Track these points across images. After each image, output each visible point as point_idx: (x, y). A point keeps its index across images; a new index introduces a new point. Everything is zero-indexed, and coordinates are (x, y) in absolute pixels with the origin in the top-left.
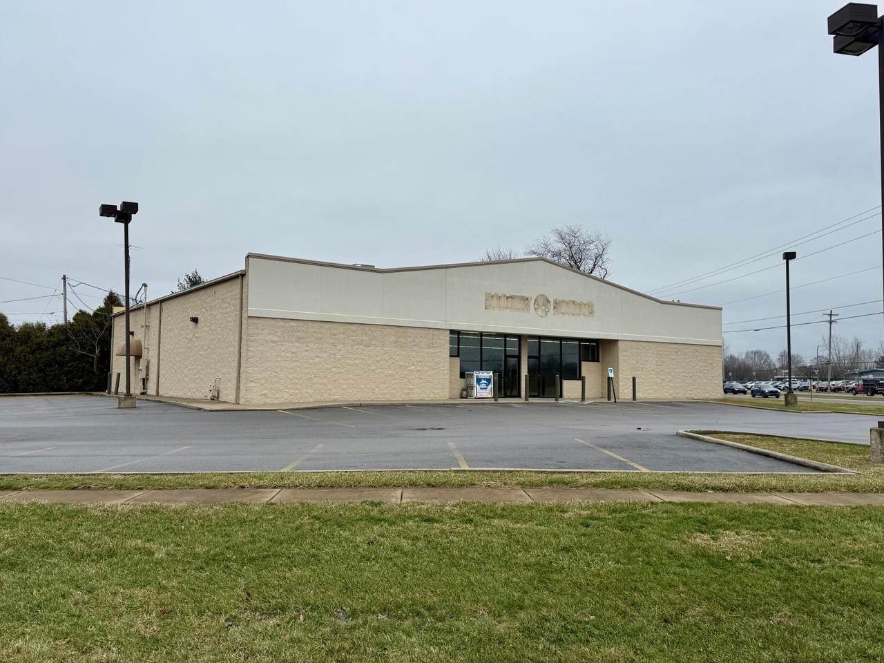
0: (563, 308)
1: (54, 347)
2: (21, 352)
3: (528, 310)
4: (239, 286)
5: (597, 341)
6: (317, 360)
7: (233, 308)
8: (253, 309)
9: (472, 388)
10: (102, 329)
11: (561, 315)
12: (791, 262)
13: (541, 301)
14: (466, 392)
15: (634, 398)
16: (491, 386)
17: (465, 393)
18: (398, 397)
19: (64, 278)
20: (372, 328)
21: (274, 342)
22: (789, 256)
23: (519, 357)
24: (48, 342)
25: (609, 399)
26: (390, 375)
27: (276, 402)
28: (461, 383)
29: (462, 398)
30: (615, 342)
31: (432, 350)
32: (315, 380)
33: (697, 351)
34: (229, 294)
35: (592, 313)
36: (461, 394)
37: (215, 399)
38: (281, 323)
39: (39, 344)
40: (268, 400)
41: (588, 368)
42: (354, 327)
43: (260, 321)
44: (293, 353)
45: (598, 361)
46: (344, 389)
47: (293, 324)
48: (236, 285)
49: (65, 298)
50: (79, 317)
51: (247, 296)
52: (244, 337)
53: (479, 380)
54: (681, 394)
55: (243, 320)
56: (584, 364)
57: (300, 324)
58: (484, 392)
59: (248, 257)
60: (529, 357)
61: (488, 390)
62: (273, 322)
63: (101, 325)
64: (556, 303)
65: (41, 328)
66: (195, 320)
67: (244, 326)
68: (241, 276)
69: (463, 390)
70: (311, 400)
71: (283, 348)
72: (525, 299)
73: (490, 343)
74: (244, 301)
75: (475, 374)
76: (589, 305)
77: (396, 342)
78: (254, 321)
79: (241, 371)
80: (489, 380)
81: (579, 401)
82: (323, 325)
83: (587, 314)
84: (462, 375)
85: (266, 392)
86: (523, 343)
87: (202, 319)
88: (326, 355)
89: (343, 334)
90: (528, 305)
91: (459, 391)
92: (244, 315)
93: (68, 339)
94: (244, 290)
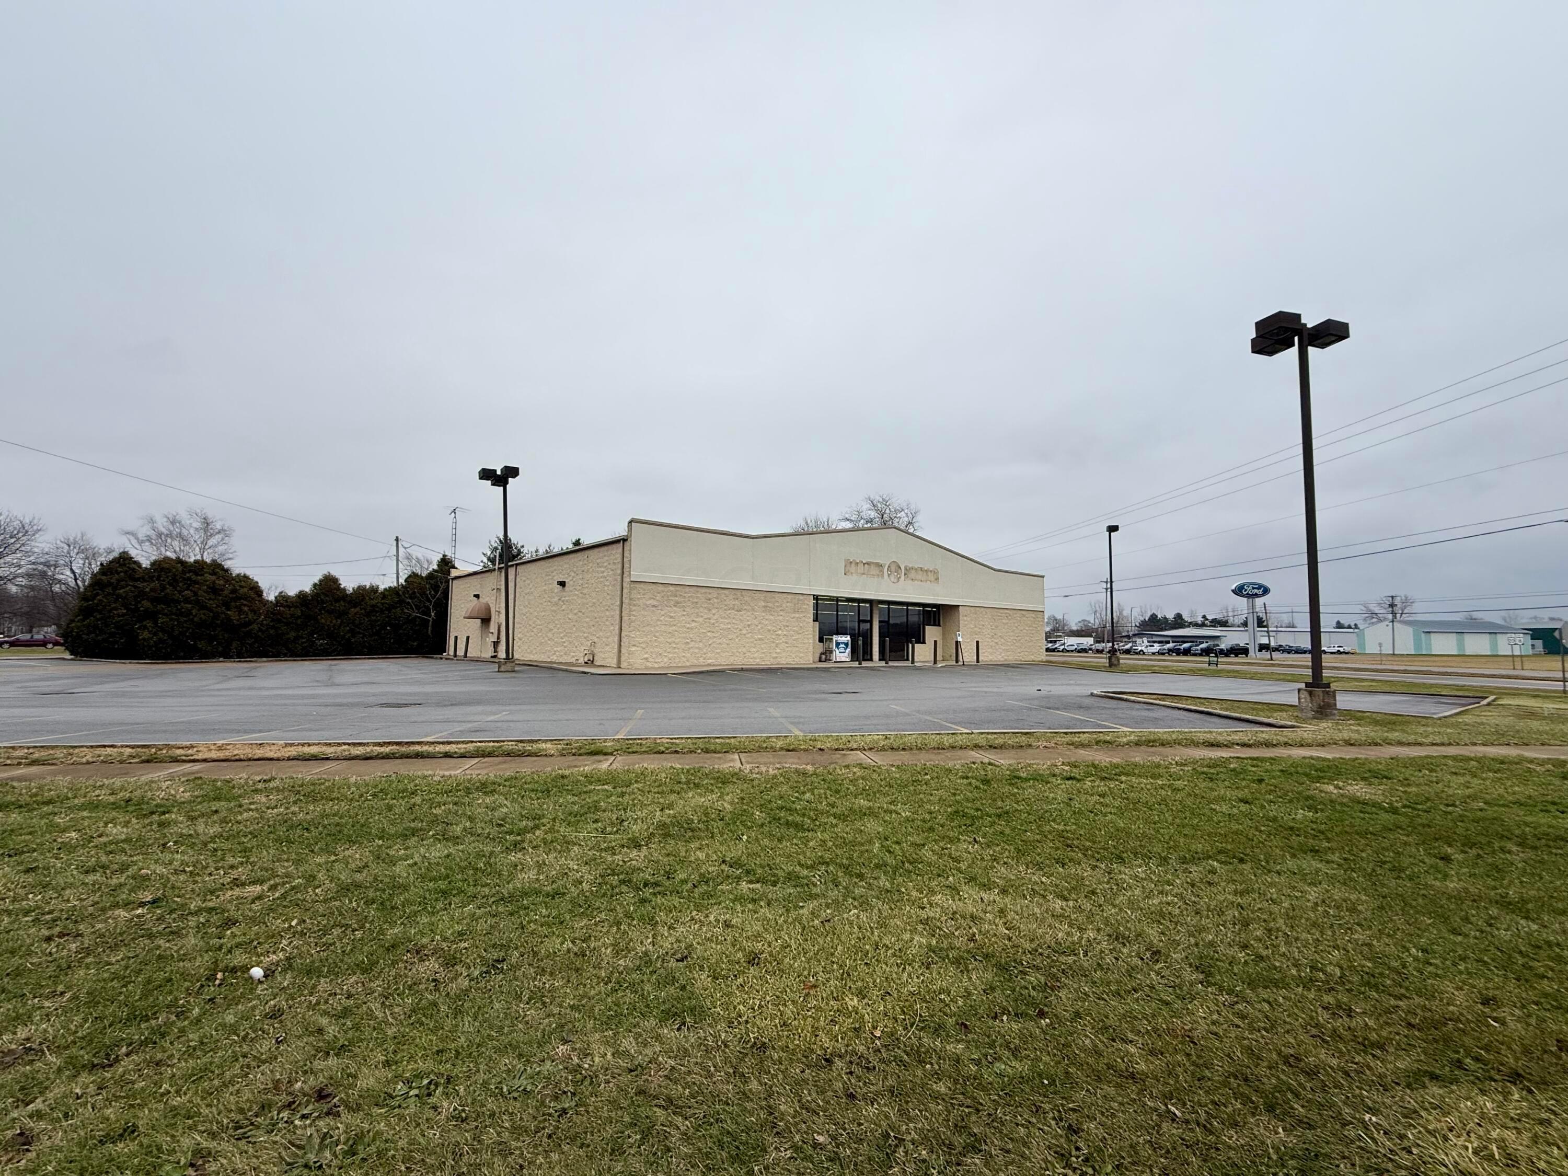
0: (913, 574)
1: (389, 609)
2: (356, 614)
3: (882, 576)
4: (620, 550)
5: (938, 606)
6: (693, 624)
7: (611, 573)
8: (636, 573)
9: (831, 652)
10: (436, 592)
11: (910, 582)
12: (1112, 534)
13: (893, 568)
14: (826, 656)
15: (978, 661)
16: (849, 650)
17: (824, 657)
18: (767, 661)
19: (397, 540)
20: (744, 592)
21: (654, 606)
22: (1113, 529)
23: (871, 622)
24: (383, 604)
25: (957, 662)
26: (760, 639)
27: (656, 666)
28: (820, 647)
29: (820, 661)
30: (955, 607)
31: (797, 615)
32: (692, 644)
33: (1024, 616)
34: (606, 558)
35: (937, 579)
36: (820, 658)
37: (591, 663)
38: (661, 588)
39: (373, 606)
40: (649, 664)
41: (931, 633)
42: (726, 592)
43: (642, 585)
44: (671, 617)
45: (939, 625)
46: (718, 653)
47: (671, 588)
48: (617, 549)
49: (398, 560)
50: (411, 579)
51: (630, 561)
52: (626, 601)
53: (838, 644)
54: (1011, 658)
55: (625, 585)
56: (927, 628)
57: (678, 588)
58: (842, 655)
59: (630, 522)
60: (880, 622)
61: (846, 654)
62: (654, 586)
63: (436, 588)
64: (906, 569)
65: (374, 590)
66: (562, 584)
67: (625, 591)
68: (624, 540)
69: (822, 654)
70: (688, 664)
71: (663, 613)
72: (880, 566)
73: (845, 609)
74: (626, 565)
75: (835, 638)
76: (935, 572)
77: (765, 607)
78: (637, 585)
79: (623, 634)
80: (847, 644)
81: (931, 664)
82: (699, 589)
83: (933, 579)
84: (821, 640)
85: (646, 656)
86: (874, 608)
87: (571, 583)
88: (701, 620)
89: (717, 598)
90: (882, 571)
91: (818, 655)
92: (626, 580)
93: (401, 602)
94: (626, 554)
